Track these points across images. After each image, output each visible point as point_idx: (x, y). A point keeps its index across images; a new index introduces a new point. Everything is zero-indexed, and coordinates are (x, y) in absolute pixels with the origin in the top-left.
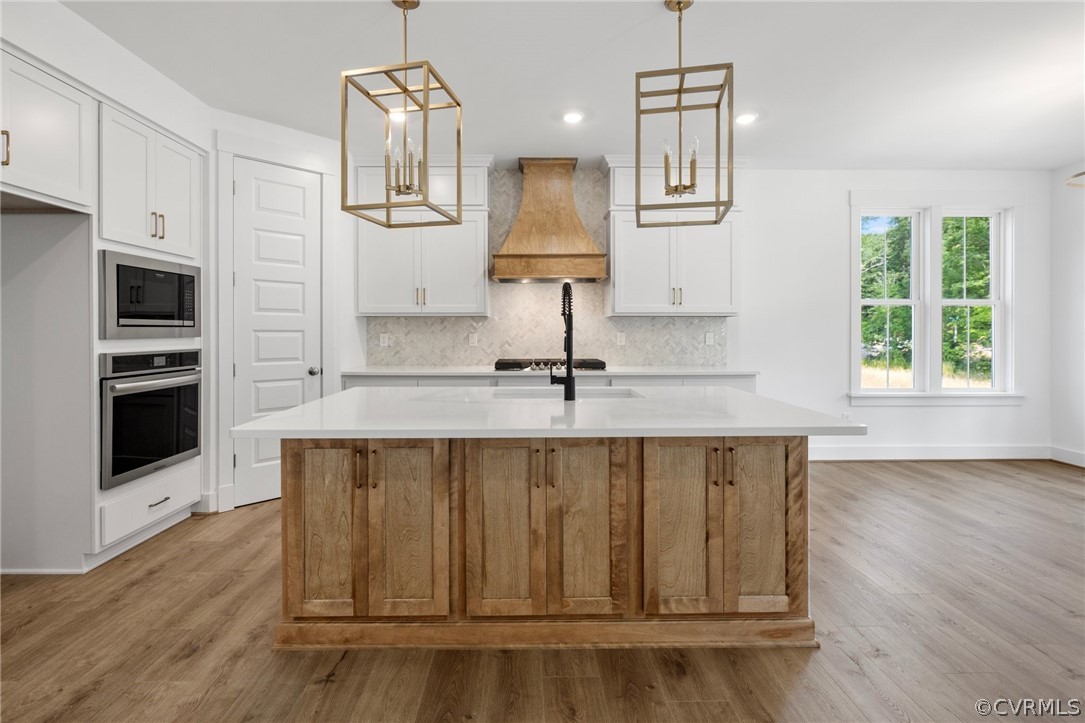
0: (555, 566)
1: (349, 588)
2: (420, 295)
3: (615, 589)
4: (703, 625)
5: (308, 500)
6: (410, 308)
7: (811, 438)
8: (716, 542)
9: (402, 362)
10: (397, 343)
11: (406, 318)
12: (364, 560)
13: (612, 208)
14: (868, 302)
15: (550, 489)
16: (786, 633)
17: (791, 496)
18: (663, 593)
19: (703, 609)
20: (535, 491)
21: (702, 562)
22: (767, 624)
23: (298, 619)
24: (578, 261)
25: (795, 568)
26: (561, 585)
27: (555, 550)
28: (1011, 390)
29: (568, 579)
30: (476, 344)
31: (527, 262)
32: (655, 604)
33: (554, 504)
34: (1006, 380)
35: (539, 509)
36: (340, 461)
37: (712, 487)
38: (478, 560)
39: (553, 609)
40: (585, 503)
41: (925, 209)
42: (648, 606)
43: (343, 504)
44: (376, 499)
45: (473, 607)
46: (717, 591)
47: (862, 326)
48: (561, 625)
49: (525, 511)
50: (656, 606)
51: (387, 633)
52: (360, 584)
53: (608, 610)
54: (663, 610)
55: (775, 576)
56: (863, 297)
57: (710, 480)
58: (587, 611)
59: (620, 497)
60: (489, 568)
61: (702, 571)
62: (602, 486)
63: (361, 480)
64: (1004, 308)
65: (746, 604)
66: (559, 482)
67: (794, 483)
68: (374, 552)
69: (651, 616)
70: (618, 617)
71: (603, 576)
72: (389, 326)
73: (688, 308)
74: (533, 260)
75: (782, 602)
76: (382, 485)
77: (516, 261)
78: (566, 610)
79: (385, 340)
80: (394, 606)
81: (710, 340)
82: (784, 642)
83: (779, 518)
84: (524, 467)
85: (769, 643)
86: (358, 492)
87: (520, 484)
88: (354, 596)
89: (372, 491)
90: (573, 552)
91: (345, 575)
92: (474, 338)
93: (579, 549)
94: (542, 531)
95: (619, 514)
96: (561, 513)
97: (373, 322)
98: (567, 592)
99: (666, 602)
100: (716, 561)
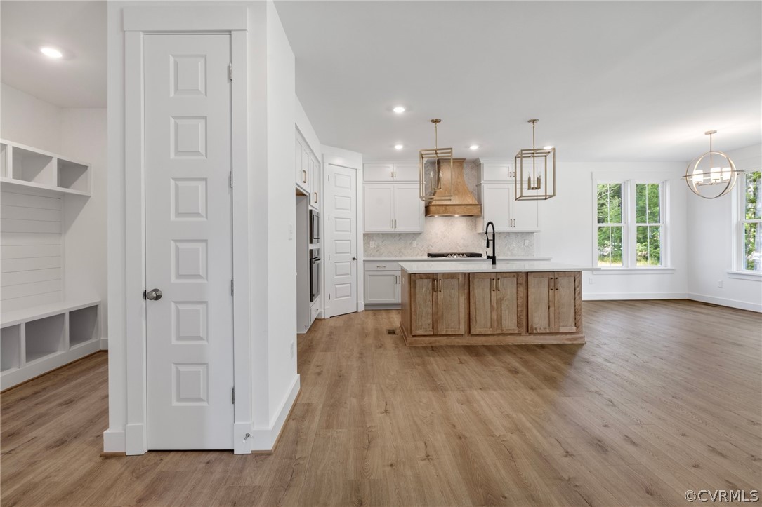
0: (499, 317)
1: (431, 325)
2: (394, 223)
3: (519, 325)
4: (547, 337)
5: (417, 296)
6: (388, 229)
7: (583, 272)
8: (552, 309)
9: (380, 255)
10: (378, 246)
11: (382, 234)
12: (436, 316)
13: (482, 182)
14: (601, 225)
15: (498, 292)
16: (575, 339)
17: (577, 294)
18: (535, 326)
19: (548, 332)
20: (493, 292)
21: (547, 315)
22: (569, 336)
23: (414, 336)
24: (469, 207)
25: (578, 317)
26: (501, 323)
27: (499, 312)
28: (669, 266)
29: (503, 322)
30: (416, 246)
31: (446, 209)
32: (532, 330)
33: (499, 297)
34: (667, 261)
35: (494, 299)
36: (427, 283)
37: (550, 291)
38: (474, 316)
39: (499, 332)
40: (509, 297)
41: (628, 180)
42: (529, 331)
43: (429, 298)
44: (441, 296)
45: (473, 332)
46: (552, 325)
47: (599, 235)
48: (501, 337)
49: (489, 299)
50: (533, 331)
51: (444, 341)
52: (434, 325)
53: (517, 332)
54: (535, 332)
55: (571, 320)
56: (599, 222)
57: (550, 288)
58: (510, 332)
59: (521, 294)
60: (478, 318)
61: (547, 319)
62: (514, 290)
63: (435, 289)
64: (666, 227)
65: (562, 330)
66: (500, 290)
67: (577, 289)
68: (440, 313)
69: (530, 334)
70: (520, 334)
71: (515, 321)
72: (374, 238)
73: (518, 228)
74: (448, 207)
75: (574, 329)
76: (442, 291)
77: (440, 208)
78: (504, 332)
79: (372, 244)
80: (447, 331)
81: (527, 244)
82: (575, 342)
83: (573, 301)
84: (489, 285)
85: (570, 342)
86: (434, 293)
87: (487, 290)
88: (433, 328)
89: (439, 293)
90: (505, 313)
91: (430, 321)
92: (415, 243)
93: (507, 312)
94: (495, 306)
95: (520, 300)
96: (501, 300)
97: (368, 236)
98: (503, 326)
99: (536, 329)
100: (552, 315)
